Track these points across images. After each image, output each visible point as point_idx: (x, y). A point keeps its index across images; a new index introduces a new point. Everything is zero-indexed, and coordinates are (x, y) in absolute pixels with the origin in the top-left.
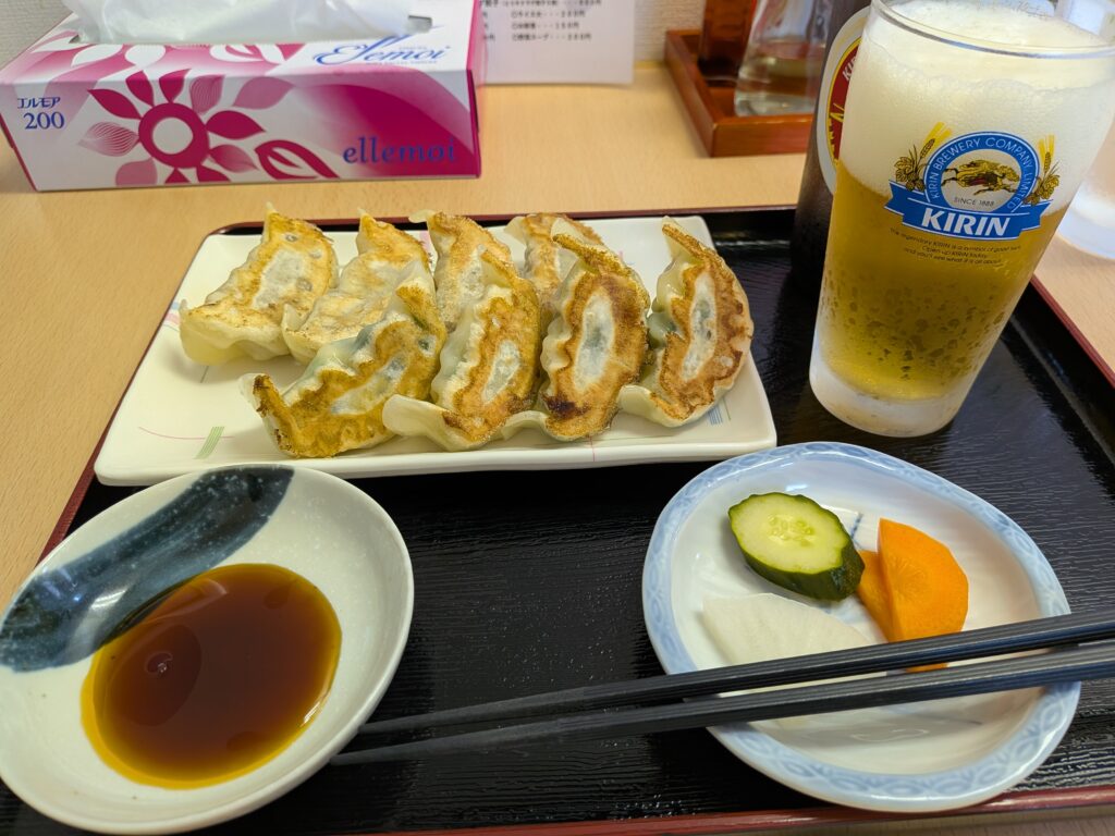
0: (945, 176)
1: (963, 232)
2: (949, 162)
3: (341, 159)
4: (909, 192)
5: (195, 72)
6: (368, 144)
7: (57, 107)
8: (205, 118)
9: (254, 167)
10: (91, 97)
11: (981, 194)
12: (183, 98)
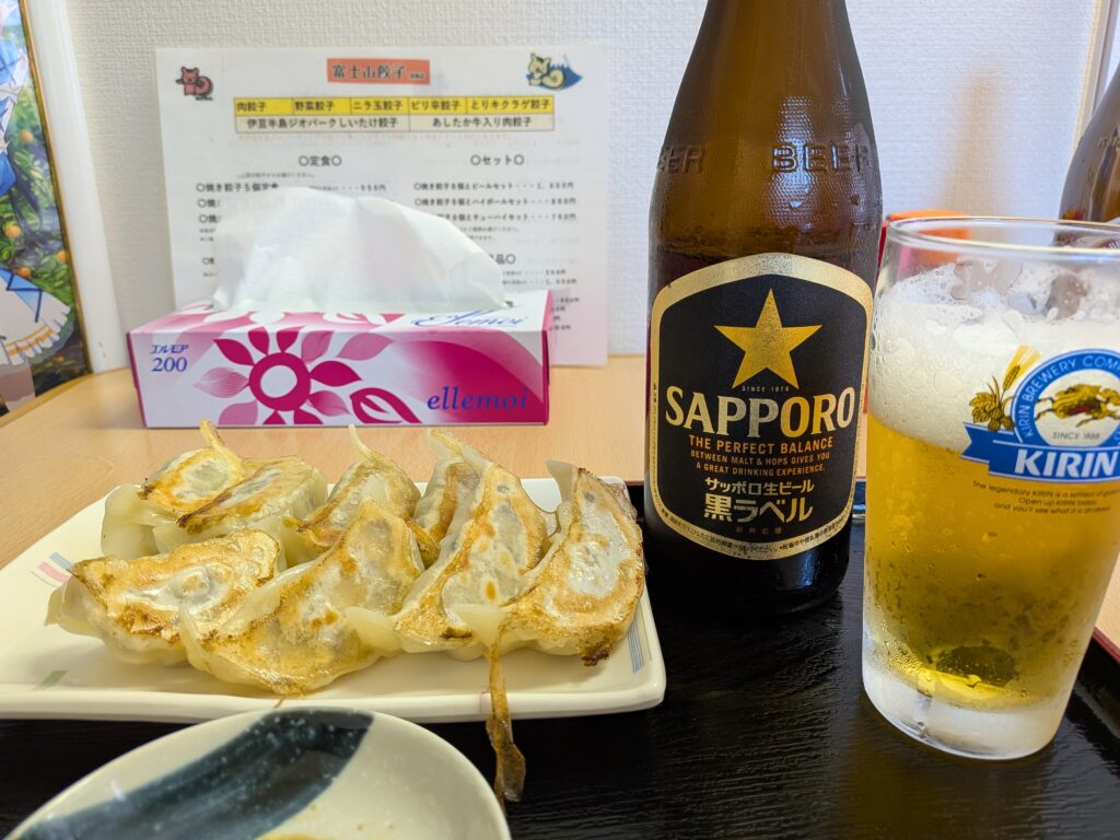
0: (1039, 408)
1: (1067, 476)
2: (1041, 391)
3: (426, 405)
4: (993, 433)
5: (307, 328)
6: (451, 392)
7: (184, 354)
8: (310, 367)
9: (347, 411)
10: (215, 347)
11: (1084, 426)
12: (295, 350)
